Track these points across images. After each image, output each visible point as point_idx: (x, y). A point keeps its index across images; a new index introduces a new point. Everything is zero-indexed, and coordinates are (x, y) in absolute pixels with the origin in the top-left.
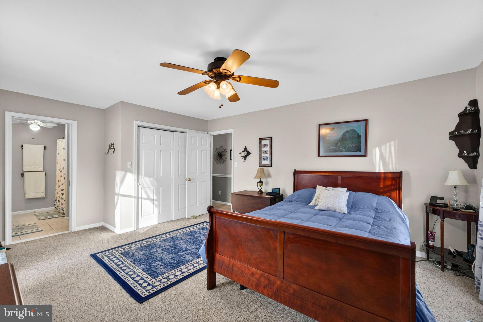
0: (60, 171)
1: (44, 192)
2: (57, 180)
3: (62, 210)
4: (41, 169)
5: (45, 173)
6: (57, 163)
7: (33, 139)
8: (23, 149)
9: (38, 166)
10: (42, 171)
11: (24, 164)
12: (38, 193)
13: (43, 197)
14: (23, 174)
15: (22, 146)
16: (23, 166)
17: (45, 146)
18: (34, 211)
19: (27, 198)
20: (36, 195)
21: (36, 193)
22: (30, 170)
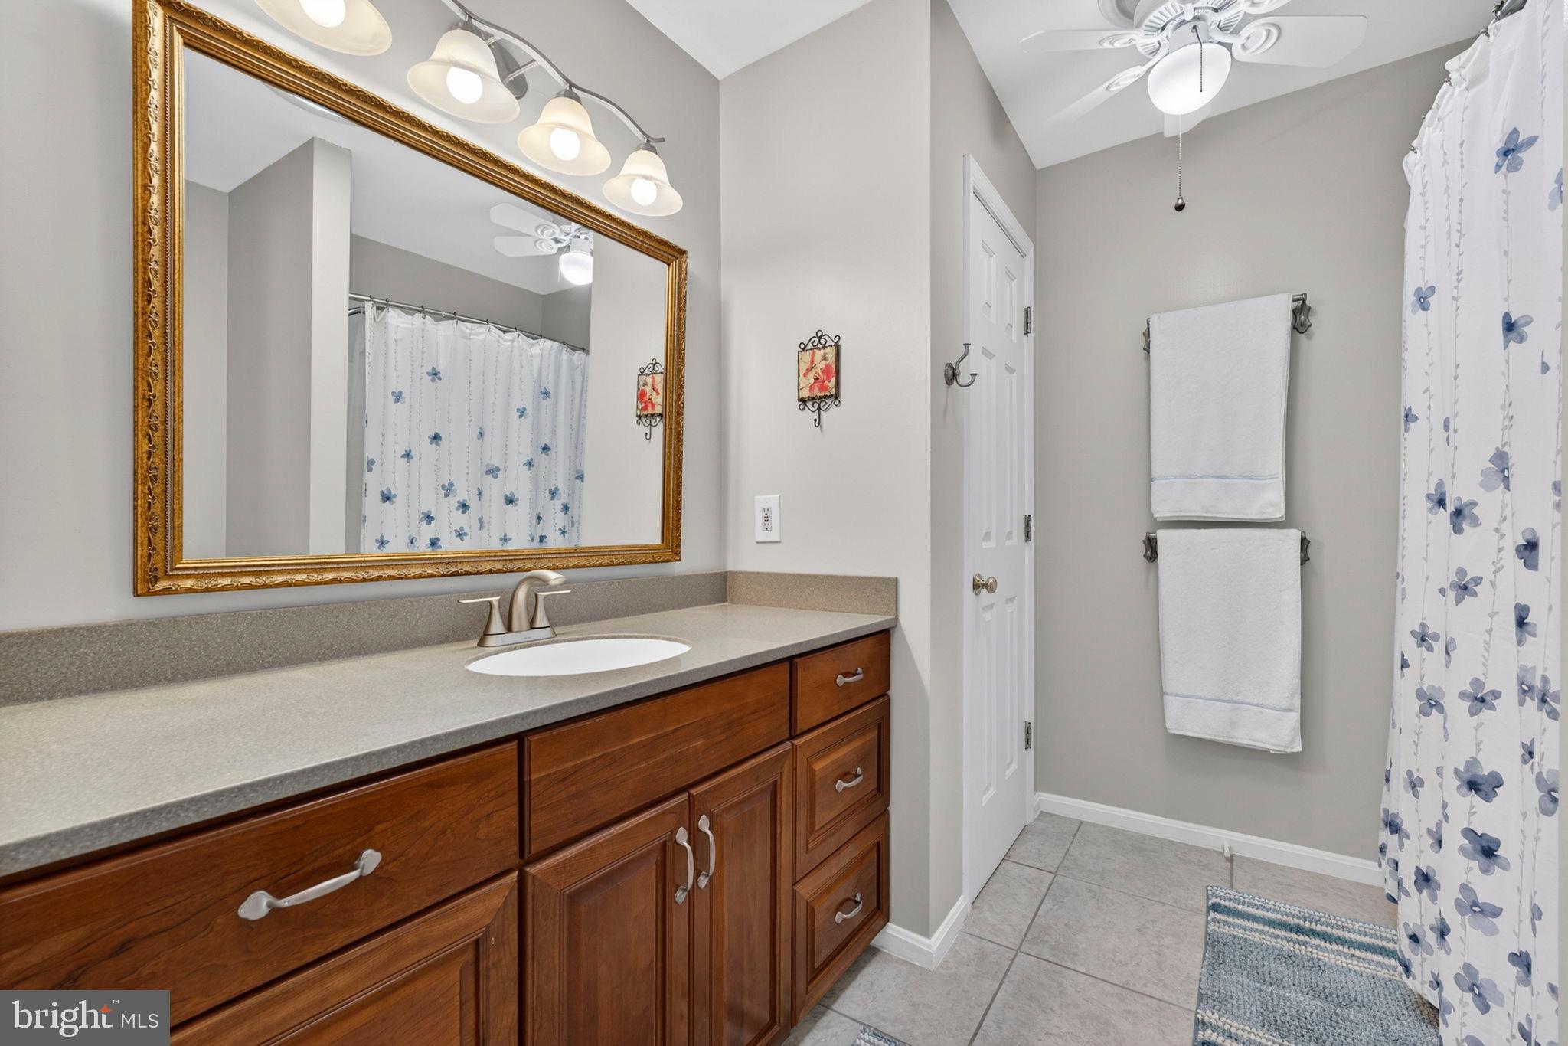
1: (1290, 710)
6: (1409, 417)
7: (1180, 208)
8: (1149, 356)
9: (1246, 477)
10: (1278, 516)
11: (1154, 465)
12: (1249, 704)
13: (1289, 750)
14: (1151, 545)
15: (1147, 335)
16: (1151, 479)
17: (1304, 301)
18: (1223, 849)
19: (1173, 726)
20: (1233, 724)
21: (1236, 702)
22: (1194, 514)
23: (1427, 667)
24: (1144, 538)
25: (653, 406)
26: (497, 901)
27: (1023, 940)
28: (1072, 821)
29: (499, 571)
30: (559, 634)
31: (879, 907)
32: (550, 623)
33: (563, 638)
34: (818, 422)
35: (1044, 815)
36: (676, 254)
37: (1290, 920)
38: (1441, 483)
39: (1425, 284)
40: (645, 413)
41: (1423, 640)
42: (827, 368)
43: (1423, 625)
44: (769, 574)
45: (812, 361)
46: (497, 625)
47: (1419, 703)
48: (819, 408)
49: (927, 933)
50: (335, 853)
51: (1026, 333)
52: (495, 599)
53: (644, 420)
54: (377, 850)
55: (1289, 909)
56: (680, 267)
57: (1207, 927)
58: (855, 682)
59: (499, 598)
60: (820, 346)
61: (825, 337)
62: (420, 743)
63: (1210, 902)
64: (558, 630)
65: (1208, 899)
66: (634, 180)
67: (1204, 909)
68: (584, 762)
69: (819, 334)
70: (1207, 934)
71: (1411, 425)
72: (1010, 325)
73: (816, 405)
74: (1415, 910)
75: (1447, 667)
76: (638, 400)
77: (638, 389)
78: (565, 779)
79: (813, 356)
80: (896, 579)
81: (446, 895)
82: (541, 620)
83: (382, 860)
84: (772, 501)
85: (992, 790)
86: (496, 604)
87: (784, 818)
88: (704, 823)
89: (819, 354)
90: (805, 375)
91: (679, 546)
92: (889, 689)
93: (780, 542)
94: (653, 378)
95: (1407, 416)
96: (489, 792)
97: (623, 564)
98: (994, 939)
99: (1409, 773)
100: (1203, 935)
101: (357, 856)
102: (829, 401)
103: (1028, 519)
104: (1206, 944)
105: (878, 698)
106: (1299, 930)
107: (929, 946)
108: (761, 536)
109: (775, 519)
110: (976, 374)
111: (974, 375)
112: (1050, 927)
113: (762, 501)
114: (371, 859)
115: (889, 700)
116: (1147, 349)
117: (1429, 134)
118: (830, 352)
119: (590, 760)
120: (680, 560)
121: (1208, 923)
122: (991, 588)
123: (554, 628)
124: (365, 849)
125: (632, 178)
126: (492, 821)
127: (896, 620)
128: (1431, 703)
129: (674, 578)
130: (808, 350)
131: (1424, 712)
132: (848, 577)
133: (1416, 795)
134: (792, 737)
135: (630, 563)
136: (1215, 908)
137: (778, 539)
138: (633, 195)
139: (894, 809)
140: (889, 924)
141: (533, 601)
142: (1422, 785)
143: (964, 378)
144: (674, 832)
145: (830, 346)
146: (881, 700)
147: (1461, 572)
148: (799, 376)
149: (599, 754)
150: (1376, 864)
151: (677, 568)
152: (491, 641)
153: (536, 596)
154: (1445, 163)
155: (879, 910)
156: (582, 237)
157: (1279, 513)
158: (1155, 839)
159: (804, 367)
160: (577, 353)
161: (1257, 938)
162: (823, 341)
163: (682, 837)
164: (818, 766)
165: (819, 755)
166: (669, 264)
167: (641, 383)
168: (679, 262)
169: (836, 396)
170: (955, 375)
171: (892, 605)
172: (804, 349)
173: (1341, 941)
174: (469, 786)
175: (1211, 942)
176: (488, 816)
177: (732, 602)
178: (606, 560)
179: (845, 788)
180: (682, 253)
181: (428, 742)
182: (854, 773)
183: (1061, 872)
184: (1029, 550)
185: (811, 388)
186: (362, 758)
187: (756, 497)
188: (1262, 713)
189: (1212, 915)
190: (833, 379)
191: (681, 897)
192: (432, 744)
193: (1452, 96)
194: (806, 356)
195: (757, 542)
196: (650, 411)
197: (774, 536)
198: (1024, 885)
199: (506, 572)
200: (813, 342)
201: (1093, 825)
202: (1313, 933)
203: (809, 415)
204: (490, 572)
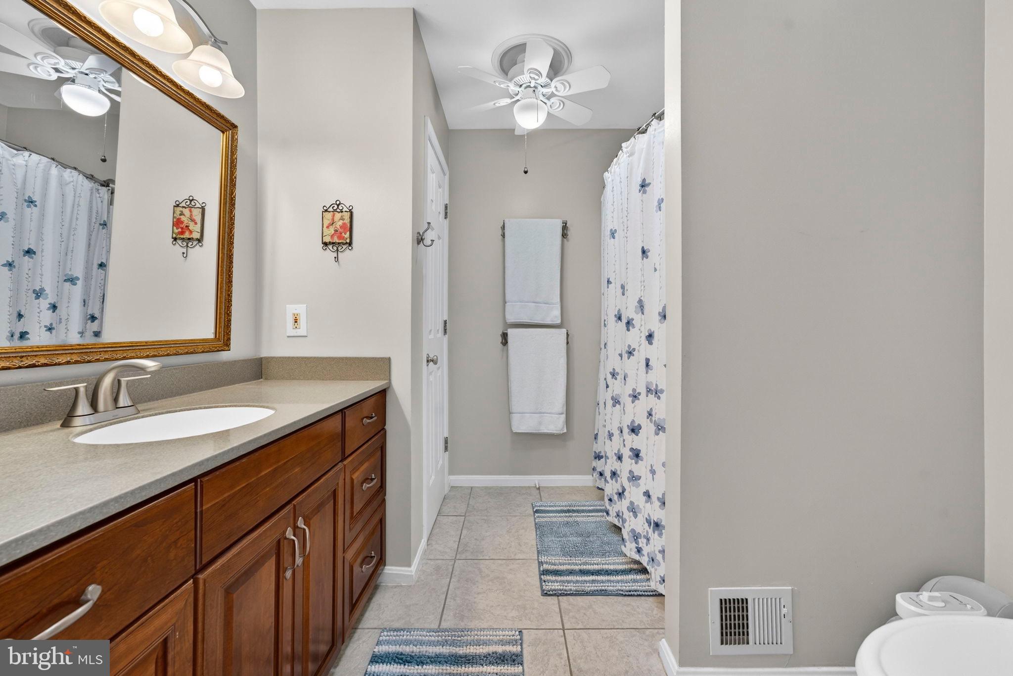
0: (622, 325)
1: (562, 414)
2: (604, 372)
3: (634, 545)
4: (554, 316)
5: (564, 331)
6: (609, 282)
7: (526, 172)
8: (504, 240)
9: (545, 303)
10: (557, 323)
11: (507, 295)
12: (547, 413)
13: (562, 432)
14: (505, 336)
15: (503, 228)
16: (505, 302)
17: (566, 224)
18: (535, 484)
19: (515, 430)
20: (540, 423)
21: (542, 413)
22: (524, 321)
23: (616, 387)
24: (501, 333)
25: (191, 232)
26: (180, 605)
27: (457, 553)
28: (467, 488)
29: (77, 362)
30: (141, 410)
31: (381, 559)
32: (133, 402)
33: (146, 414)
34: (337, 259)
35: (453, 488)
36: (231, 127)
37: (565, 508)
38: (619, 311)
39: (614, 228)
40: (182, 237)
41: (614, 375)
42: (343, 226)
43: (614, 369)
44: (298, 358)
45: (333, 219)
46: (83, 407)
47: (612, 402)
48: (337, 250)
49: (409, 565)
50: (66, 593)
51: (446, 218)
52: (81, 386)
53: (180, 242)
54: (99, 584)
55: (563, 504)
56: (233, 137)
57: (535, 521)
58: (372, 422)
59: (85, 384)
60: (338, 210)
61: (342, 205)
62: (131, 494)
63: (534, 510)
64: (140, 407)
65: (533, 508)
66: (202, 65)
67: (532, 513)
68: (235, 492)
69: (338, 203)
70: (536, 524)
71: (610, 285)
72: (439, 213)
73: (335, 248)
74: (611, 488)
75: (625, 385)
76: (173, 225)
77: (174, 217)
78: (224, 506)
79: (334, 216)
80: (389, 359)
81: (147, 608)
82: (124, 400)
83: (103, 591)
84: (301, 309)
85: (433, 477)
86: (82, 390)
87: (339, 512)
88: (301, 523)
89: (338, 216)
90: (328, 227)
91: (229, 339)
92: (385, 425)
93: (306, 336)
94: (191, 211)
95: (608, 282)
96: (176, 523)
97: (187, 353)
98: (442, 557)
99: (609, 432)
100: (534, 524)
101: (83, 591)
102: (344, 247)
103: (445, 322)
104: (536, 528)
105: (381, 431)
106: (569, 511)
107: (411, 571)
108: (291, 331)
109: (303, 321)
110: (434, 241)
111: (433, 241)
112: (468, 543)
113: (292, 309)
114: (93, 592)
115: (386, 431)
116: (503, 236)
117: (614, 167)
118: (347, 216)
119: (238, 490)
120: (230, 350)
121: (535, 519)
122: (435, 362)
123: (137, 406)
124: (90, 584)
125: (200, 64)
126: (179, 545)
127: (390, 383)
128: (616, 401)
129: (225, 363)
130: (330, 212)
131: (614, 406)
132: (358, 358)
133: (611, 440)
134: (344, 459)
135: (192, 353)
136: (537, 511)
137: (306, 335)
138: (201, 77)
139: (388, 498)
140: (386, 567)
141: (117, 385)
142: (613, 436)
143: (428, 241)
144: (285, 532)
145: (345, 211)
146: (382, 432)
147: (629, 346)
148: (323, 227)
149: (244, 485)
150: (592, 476)
151: (225, 356)
152: (77, 421)
153: (119, 381)
154: (621, 182)
155: (381, 561)
156: (92, 76)
157: (558, 321)
158: (507, 487)
159: (326, 223)
160: (69, 170)
161: (554, 520)
162: (340, 208)
163: (289, 534)
164: (355, 476)
165: (355, 470)
166: (223, 132)
167: (178, 213)
168: (232, 133)
169: (350, 244)
170: (422, 239)
171: (388, 375)
172: (326, 211)
173: (583, 511)
174: (165, 521)
175: (538, 526)
176: (175, 542)
177: (266, 379)
178: (173, 351)
179: (368, 487)
180: (236, 127)
181: (136, 492)
182: (370, 478)
183: (467, 515)
184: (446, 338)
185: (332, 236)
186: (88, 512)
187: (287, 306)
188: (551, 417)
189: (536, 515)
190: (348, 233)
191: (289, 574)
192: (139, 493)
193: (623, 156)
194: (328, 216)
195: (288, 337)
196: (187, 235)
197: (302, 331)
198: (451, 526)
199: (83, 363)
200: (333, 208)
201: (478, 487)
202: (574, 511)
203: (330, 254)
204: (68, 363)
